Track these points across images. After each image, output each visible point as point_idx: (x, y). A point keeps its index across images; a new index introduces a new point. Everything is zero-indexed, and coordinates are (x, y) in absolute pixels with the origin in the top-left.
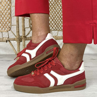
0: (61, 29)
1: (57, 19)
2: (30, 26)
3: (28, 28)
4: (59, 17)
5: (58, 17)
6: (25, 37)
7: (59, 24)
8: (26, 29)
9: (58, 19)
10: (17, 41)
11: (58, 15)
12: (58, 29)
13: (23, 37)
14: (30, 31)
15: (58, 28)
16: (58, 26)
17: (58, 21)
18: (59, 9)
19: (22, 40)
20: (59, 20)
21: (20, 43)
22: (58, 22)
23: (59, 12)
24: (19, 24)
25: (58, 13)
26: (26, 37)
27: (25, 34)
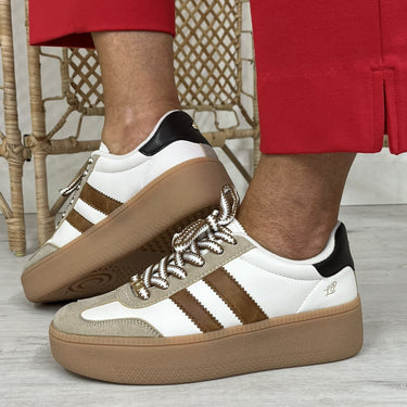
0: (206, 103)
1: (187, 58)
2: (66, 92)
3: (57, 98)
4: (199, 49)
5: (193, 50)
6: (45, 139)
7: (199, 81)
8: (47, 105)
9: (193, 58)
10: (7, 158)
11: (193, 41)
12: (195, 102)
13: (33, 139)
14: (67, 114)
15: (194, 97)
16: (194, 88)
17: (193, 66)
18: (198, 17)
19: (30, 153)
20: (199, 65)
21: (21, 167)
22: (193, 73)
23: (198, 26)
24: (14, 82)
25: (193, 33)
26: (49, 142)
27: (43, 126)
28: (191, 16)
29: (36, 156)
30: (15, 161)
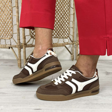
0: (61, 37)
1: (57, 27)
2: (30, 34)
3: (28, 36)
4: (60, 25)
5: (59, 25)
6: (25, 44)
7: (60, 32)
8: (26, 37)
9: (58, 27)
10: (18, 48)
11: (59, 23)
12: (59, 37)
13: (23, 44)
14: (30, 39)
15: (59, 35)
17: (58, 29)
18: (60, 18)
19: (22, 47)
21: (20, 50)
23: (60, 20)
24: (19, 32)
25: (59, 21)
26: (26, 45)
27: (25, 41)
28: (58, 18)
29: (24, 48)
30: (19, 48)
